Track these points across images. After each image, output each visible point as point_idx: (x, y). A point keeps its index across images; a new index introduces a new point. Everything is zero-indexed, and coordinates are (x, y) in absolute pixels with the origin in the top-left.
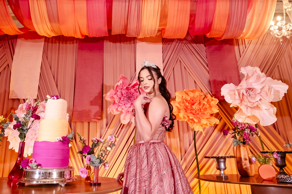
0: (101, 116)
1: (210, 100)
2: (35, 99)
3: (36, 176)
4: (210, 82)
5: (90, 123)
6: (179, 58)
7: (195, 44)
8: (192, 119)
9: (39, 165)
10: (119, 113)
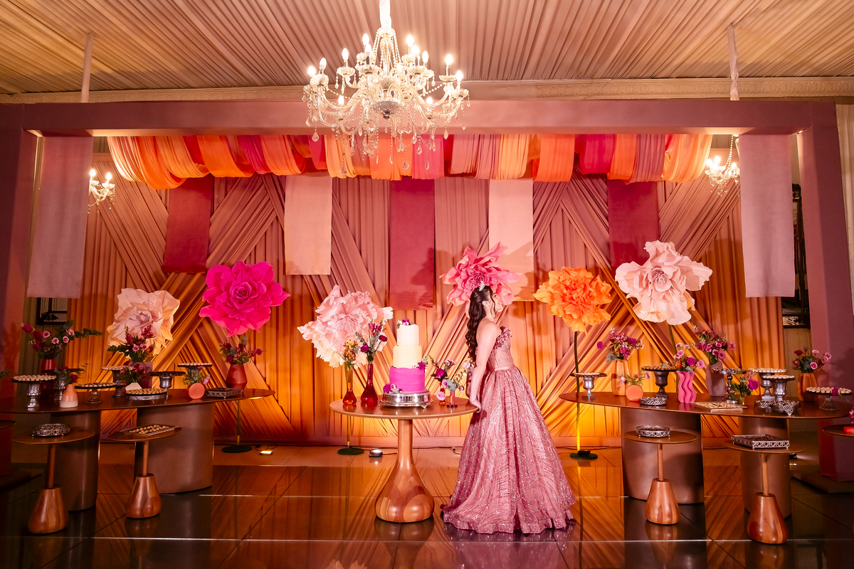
0: (434, 301)
1: (600, 285)
2: (328, 276)
3: (398, 400)
4: (608, 245)
5: (417, 312)
6: (561, 205)
7: (588, 181)
8: (570, 315)
9: (400, 390)
10: (463, 302)
